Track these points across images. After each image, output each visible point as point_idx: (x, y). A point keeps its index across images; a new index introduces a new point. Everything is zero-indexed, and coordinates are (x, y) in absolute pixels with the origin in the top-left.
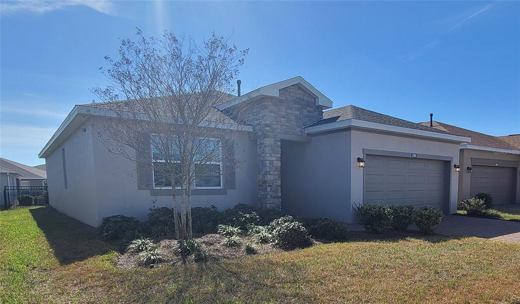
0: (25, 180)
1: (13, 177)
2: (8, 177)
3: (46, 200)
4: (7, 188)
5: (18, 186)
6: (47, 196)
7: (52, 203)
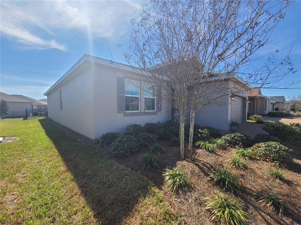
0: (35, 105)
1: (30, 104)
2: (28, 104)
3: (46, 114)
4: (27, 109)
5: (32, 108)
6: (47, 113)
7: (49, 116)
